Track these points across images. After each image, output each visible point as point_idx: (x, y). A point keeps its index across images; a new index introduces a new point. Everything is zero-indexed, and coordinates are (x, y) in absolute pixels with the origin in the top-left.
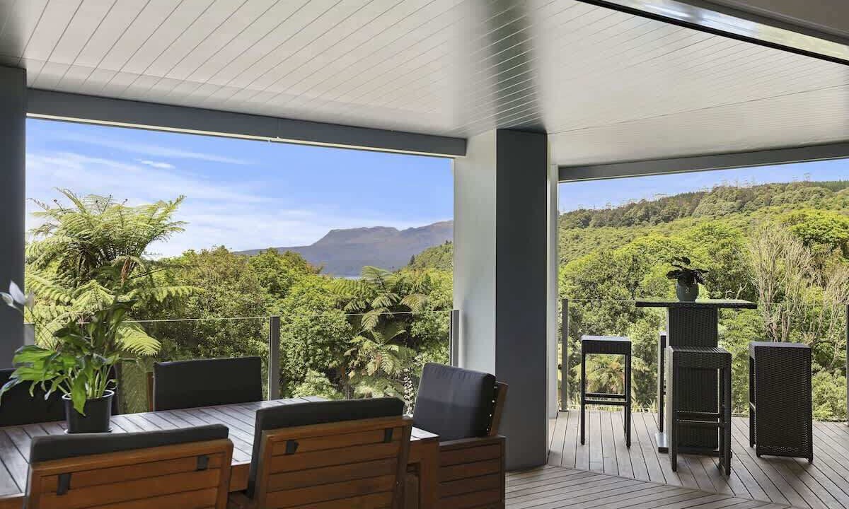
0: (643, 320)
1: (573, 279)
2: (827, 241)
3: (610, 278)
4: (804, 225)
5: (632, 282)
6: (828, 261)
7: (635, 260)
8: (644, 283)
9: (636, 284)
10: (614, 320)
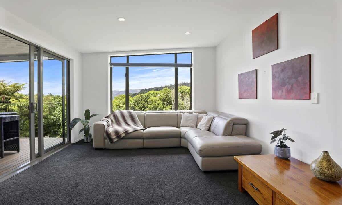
0: (148, 109)
1: (134, 100)
2: (186, 92)
3: (141, 100)
4: (182, 89)
5: (146, 101)
6: (186, 96)
7: (148, 96)
8: (148, 101)
9: (147, 101)
10: (141, 109)
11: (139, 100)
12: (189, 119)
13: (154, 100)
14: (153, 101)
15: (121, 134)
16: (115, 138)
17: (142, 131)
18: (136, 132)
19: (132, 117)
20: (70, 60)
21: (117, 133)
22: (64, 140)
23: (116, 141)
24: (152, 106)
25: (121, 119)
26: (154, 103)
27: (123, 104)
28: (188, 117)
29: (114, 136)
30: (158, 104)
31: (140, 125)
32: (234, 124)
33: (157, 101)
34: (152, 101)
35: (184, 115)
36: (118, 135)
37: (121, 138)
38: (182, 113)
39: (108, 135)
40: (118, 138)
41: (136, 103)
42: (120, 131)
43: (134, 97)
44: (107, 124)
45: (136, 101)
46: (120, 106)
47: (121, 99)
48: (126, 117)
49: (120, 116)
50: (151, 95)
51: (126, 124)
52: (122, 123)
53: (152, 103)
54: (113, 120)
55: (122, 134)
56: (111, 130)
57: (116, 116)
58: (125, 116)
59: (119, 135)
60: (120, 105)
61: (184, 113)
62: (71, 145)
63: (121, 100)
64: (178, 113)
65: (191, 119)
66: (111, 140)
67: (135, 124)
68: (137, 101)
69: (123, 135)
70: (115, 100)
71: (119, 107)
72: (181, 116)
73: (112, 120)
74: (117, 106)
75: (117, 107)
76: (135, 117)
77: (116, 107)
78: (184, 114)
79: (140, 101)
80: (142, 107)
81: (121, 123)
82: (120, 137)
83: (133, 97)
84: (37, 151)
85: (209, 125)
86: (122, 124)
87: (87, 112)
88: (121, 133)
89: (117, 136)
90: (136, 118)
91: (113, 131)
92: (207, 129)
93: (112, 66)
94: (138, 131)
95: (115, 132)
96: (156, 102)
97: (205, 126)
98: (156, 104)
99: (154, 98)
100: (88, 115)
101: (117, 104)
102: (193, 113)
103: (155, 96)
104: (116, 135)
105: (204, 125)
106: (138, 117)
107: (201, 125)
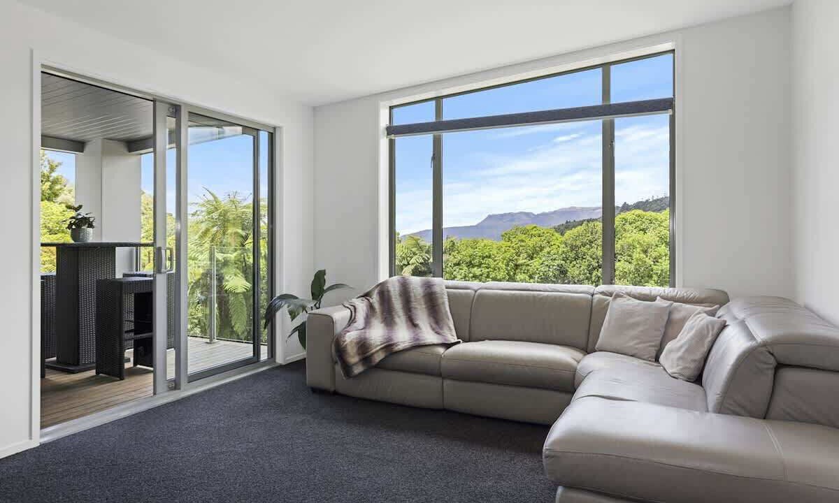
11: (584, 245)
12: (631, 321)
13: (639, 243)
14: (635, 247)
15: (373, 354)
16: (356, 364)
17: (441, 350)
18: (419, 350)
19: (431, 299)
20: (275, 128)
21: (363, 346)
22: (257, 352)
23: (360, 374)
24: (632, 267)
25: (397, 304)
26: (637, 254)
27: (529, 256)
28: (630, 313)
29: (353, 358)
30: (656, 261)
31: (449, 327)
32: (780, 366)
33: (649, 246)
34: (631, 247)
35: (616, 306)
36: (366, 355)
37: (374, 364)
38: (610, 295)
39: (340, 351)
40: (363, 364)
41: (572, 255)
42: (372, 342)
43: (568, 233)
44: (349, 318)
45: (573, 248)
46: (520, 262)
47: (523, 241)
48: (413, 299)
49: (398, 297)
50: (628, 227)
51: (409, 323)
52: (399, 317)
53: (630, 256)
54: (377, 306)
55: (377, 351)
56: (351, 337)
57: (386, 293)
58: (412, 295)
59: (368, 354)
60: (521, 258)
61: (618, 296)
62: (273, 368)
63: (523, 244)
64: (596, 297)
65: (637, 324)
66: (347, 368)
67: (434, 326)
68: (576, 246)
69: (379, 357)
70: (503, 242)
71: (517, 266)
72: (604, 308)
73: (371, 307)
74: (510, 263)
75: (507, 265)
76: (440, 301)
77: (504, 266)
78: (619, 300)
79: (588, 246)
80: (594, 269)
81: (396, 316)
82: (371, 362)
83: (562, 234)
84: (171, 374)
85: (698, 355)
86: (397, 320)
87: (319, 278)
88: (374, 350)
89: (361, 357)
90: (443, 303)
91: (355, 341)
92: (688, 373)
93: (392, 137)
94: (425, 350)
95: (358, 343)
96: (645, 252)
97: (680, 358)
98: (647, 259)
99: (640, 236)
100: (318, 287)
101: (508, 255)
102: (658, 298)
103: (644, 230)
104: (359, 354)
105: (680, 354)
106: (449, 299)
107: (671, 351)
